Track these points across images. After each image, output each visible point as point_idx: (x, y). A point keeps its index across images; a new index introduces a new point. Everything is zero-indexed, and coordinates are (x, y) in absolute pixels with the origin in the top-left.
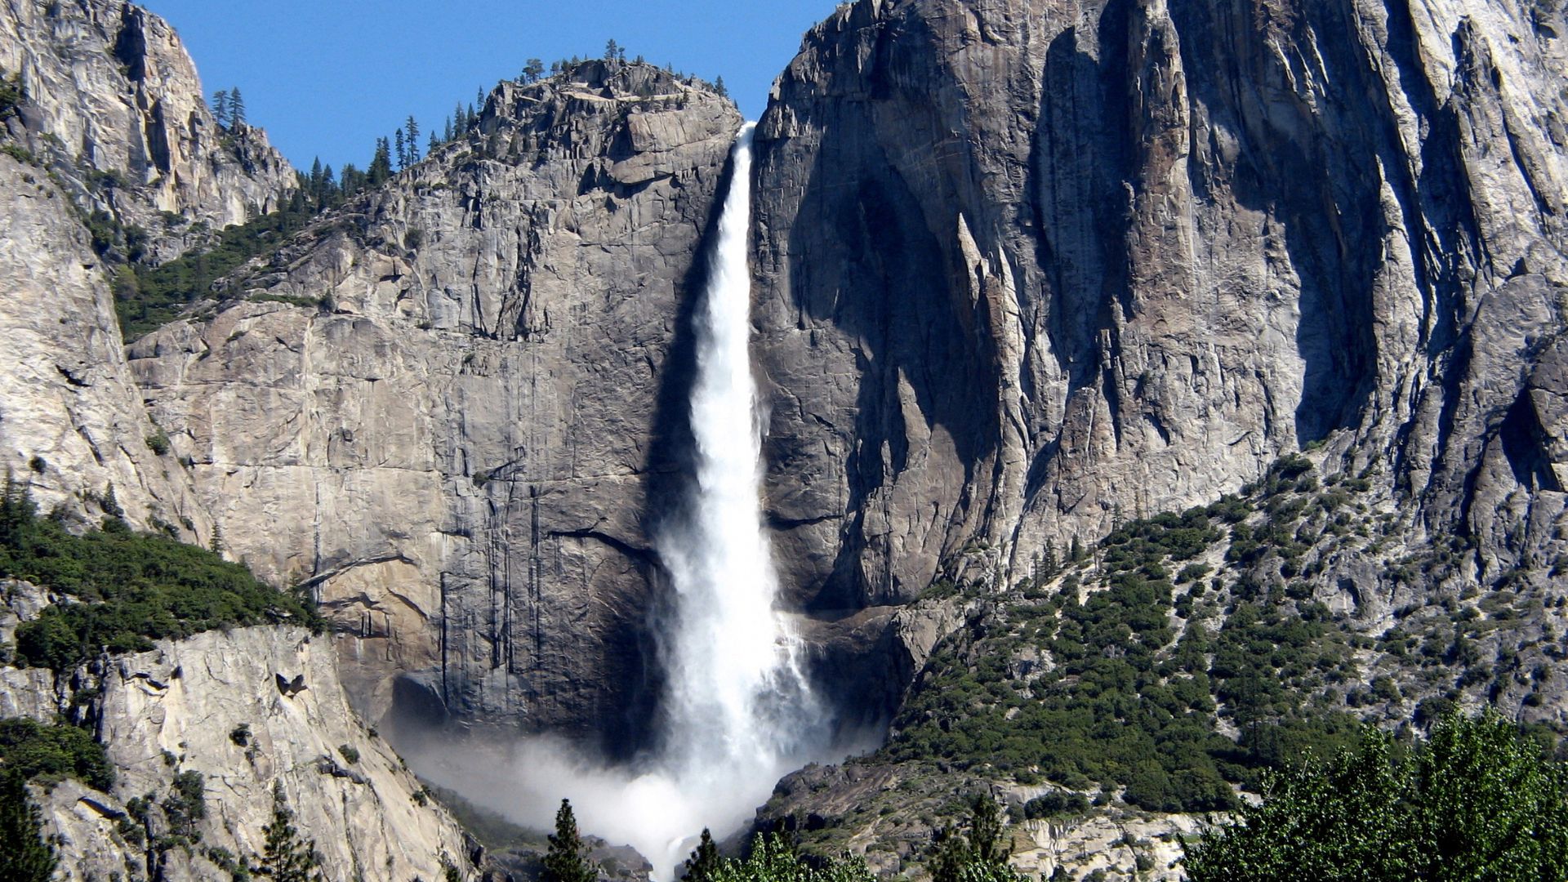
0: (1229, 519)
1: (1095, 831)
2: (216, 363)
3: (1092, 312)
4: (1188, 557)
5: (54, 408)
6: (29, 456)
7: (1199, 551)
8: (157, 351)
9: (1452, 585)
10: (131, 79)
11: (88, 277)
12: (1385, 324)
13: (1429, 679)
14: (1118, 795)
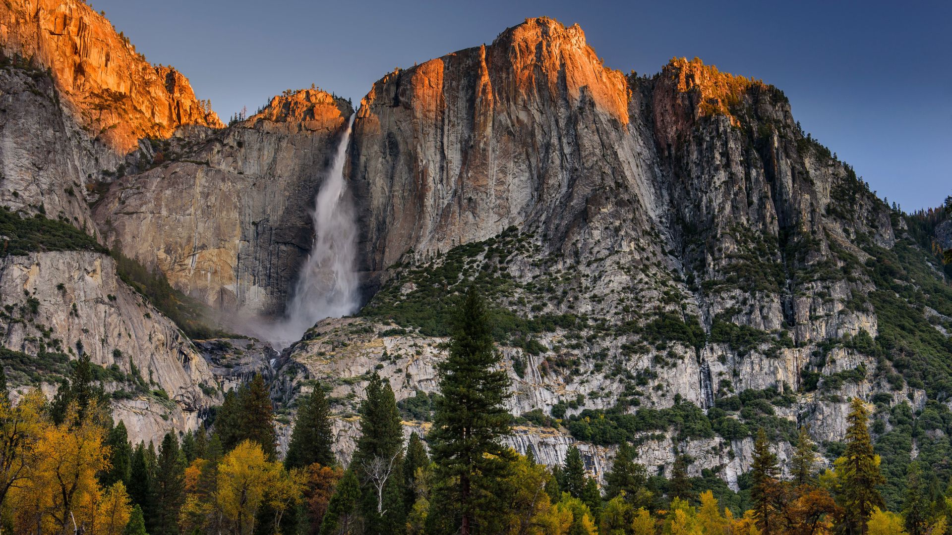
0: (489, 245)
1: (405, 341)
2: (166, 182)
3: (457, 177)
4: (472, 257)
5: (28, 177)
6: (12, 190)
7: (476, 255)
8: (148, 177)
9: (553, 269)
10: (171, 93)
11: (55, 134)
12: (548, 184)
13: (538, 298)
14: (417, 331)
